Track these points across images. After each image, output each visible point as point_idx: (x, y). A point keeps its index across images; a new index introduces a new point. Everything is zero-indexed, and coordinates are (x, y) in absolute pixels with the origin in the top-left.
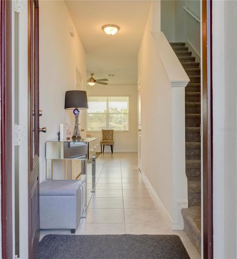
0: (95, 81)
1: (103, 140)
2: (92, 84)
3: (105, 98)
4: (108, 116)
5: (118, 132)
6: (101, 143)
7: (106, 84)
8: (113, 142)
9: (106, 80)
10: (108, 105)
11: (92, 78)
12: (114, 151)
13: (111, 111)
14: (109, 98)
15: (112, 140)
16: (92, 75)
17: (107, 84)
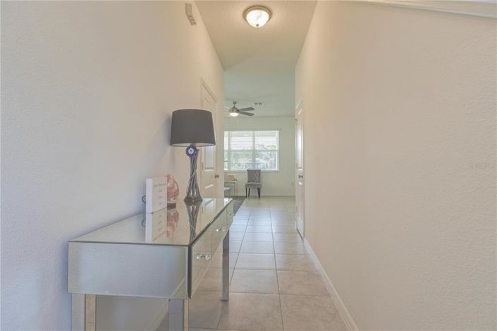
0: (238, 111)
1: (249, 182)
2: (234, 115)
3: (251, 132)
4: (254, 153)
5: (266, 172)
6: (246, 185)
7: (251, 115)
8: (261, 185)
9: (252, 109)
10: (254, 141)
11: (234, 107)
12: (261, 194)
13: (257, 148)
14: (256, 132)
15: (260, 182)
16: (235, 103)
17: (253, 115)
